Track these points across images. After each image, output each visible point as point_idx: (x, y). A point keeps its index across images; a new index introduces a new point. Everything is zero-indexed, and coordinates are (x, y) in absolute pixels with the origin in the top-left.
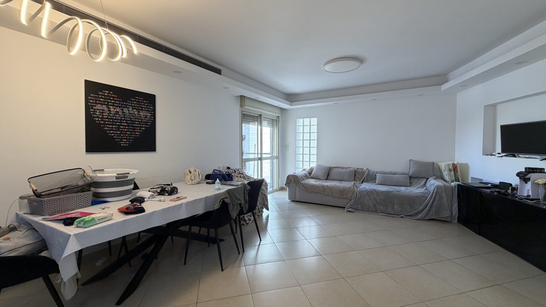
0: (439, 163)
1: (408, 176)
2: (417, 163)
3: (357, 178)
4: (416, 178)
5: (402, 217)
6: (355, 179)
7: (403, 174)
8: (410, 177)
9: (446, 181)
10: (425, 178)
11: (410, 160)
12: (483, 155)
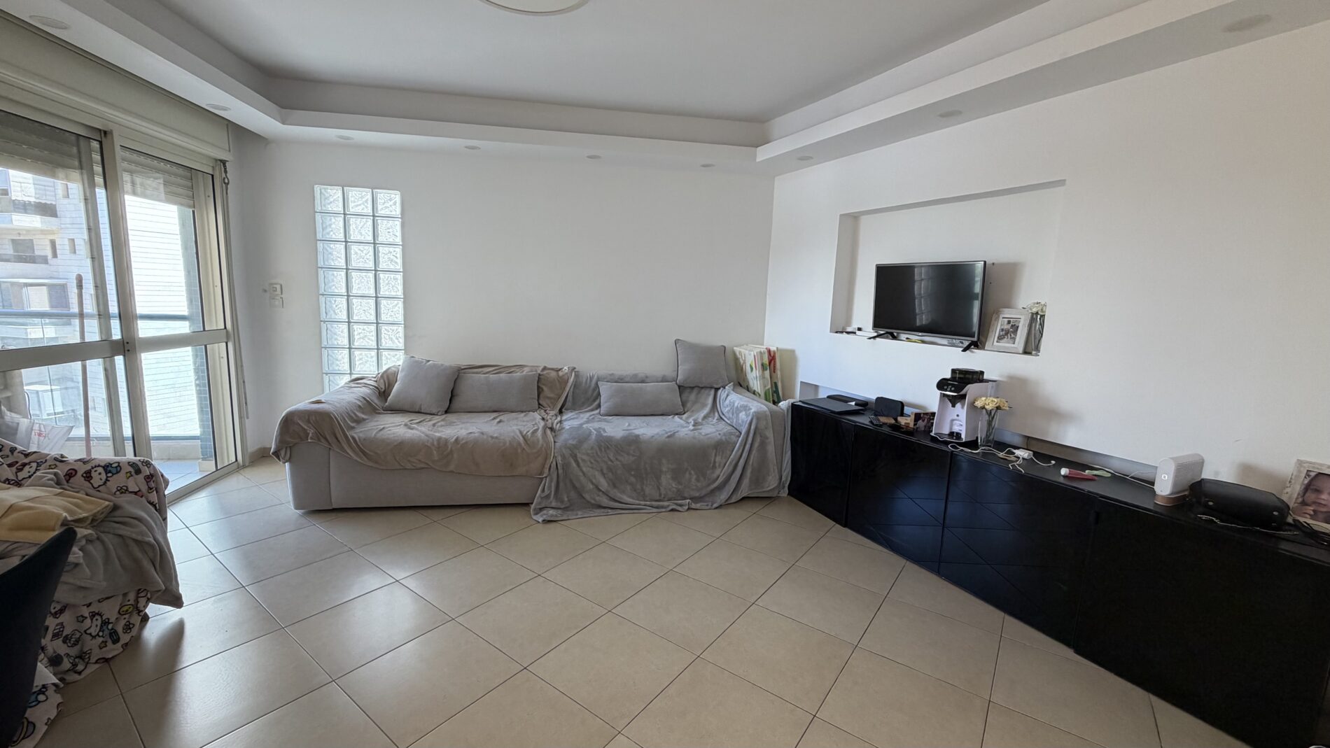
1: (676, 383)
2: (694, 349)
3: (546, 397)
4: (692, 388)
6: (541, 402)
7: (664, 380)
8: (679, 387)
9: (754, 393)
10: (711, 388)
11: (676, 342)
12: (831, 332)
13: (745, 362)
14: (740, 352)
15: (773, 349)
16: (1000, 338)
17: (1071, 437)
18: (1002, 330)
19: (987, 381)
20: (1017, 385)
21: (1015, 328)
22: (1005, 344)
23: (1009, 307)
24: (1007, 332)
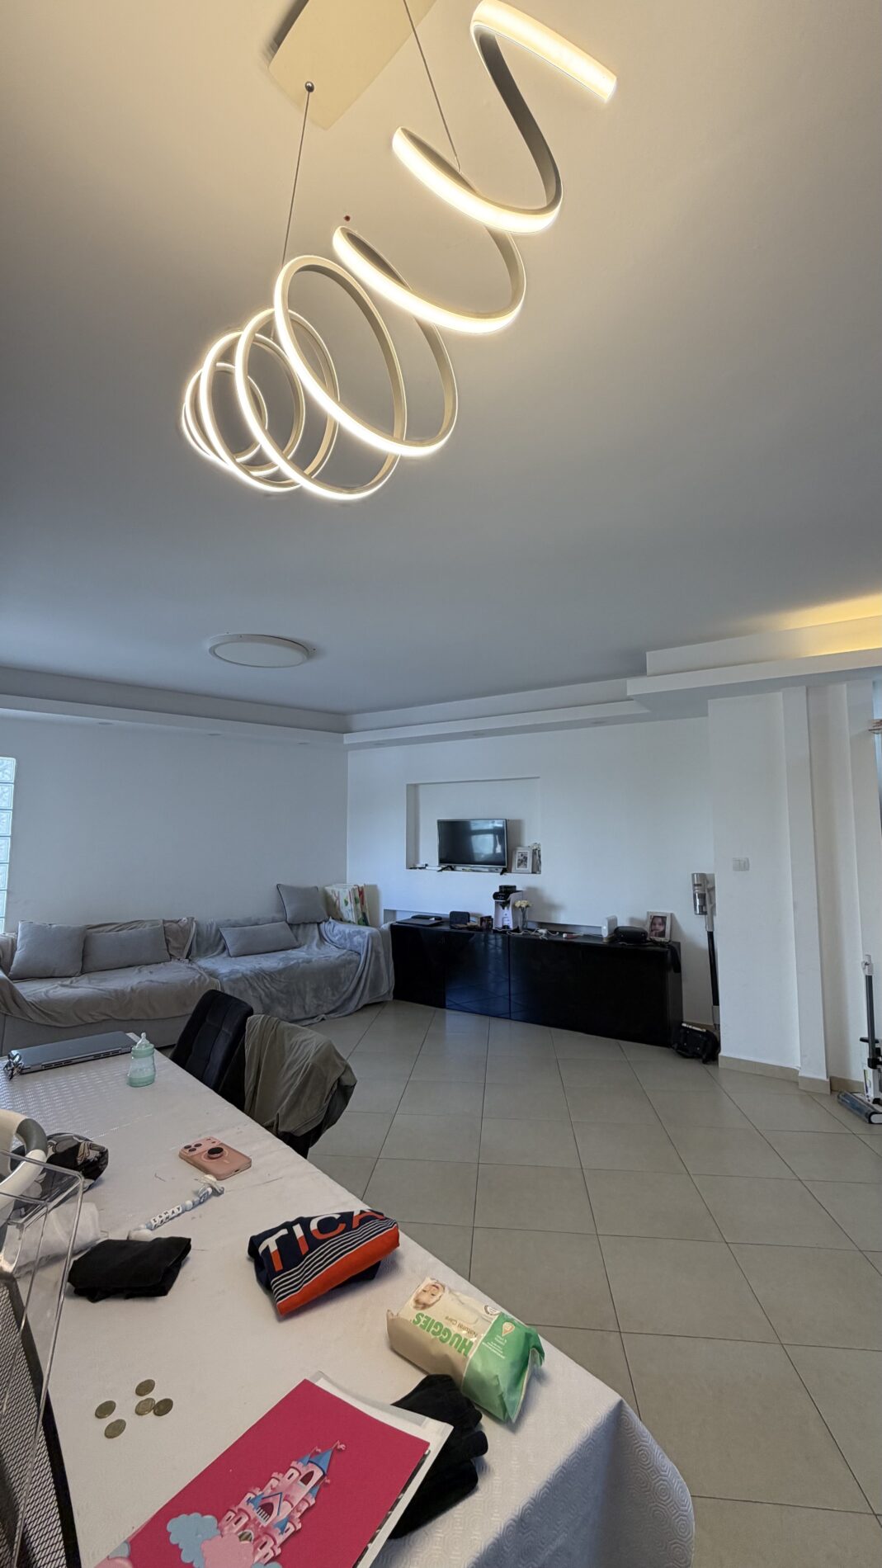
0: (327, 888)
1: (286, 922)
2: (294, 891)
3: (174, 948)
4: (299, 925)
5: (323, 1019)
6: (171, 953)
7: (274, 921)
8: (290, 925)
9: (349, 922)
10: (314, 923)
11: (278, 887)
12: (407, 868)
13: (338, 898)
14: (333, 891)
15: (361, 885)
16: (519, 865)
17: (562, 919)
18: (519, 860)
19: (518, 891)
20: (532, 892)
21: (526, 858)
22: (521, 869)
23: (520, 846)
24: (522, 861)
